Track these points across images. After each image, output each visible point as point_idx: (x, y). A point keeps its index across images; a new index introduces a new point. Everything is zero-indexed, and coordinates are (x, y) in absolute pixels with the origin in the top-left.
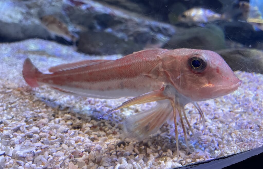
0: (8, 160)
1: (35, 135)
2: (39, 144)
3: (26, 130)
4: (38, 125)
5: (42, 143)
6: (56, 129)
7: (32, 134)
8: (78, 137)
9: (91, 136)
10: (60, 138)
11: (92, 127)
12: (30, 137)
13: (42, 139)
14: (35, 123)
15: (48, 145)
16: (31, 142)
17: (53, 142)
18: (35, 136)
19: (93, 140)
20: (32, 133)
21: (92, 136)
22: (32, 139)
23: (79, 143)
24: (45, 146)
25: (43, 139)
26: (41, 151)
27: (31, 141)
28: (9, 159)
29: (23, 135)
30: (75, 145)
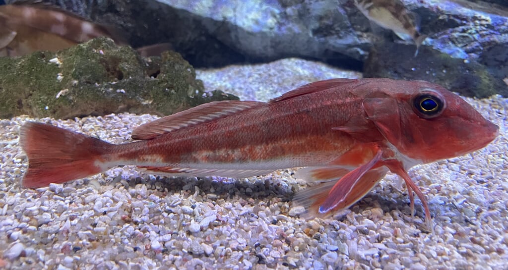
0: (346, 260)
1: (371, 231)
2: (381, 245)
3: (356, 222)
4: (371, 217)
5: (386, 245)
6: (400, 228)
7: (366, 229)
8: (440, 246)
9: (460, 248)
10: (412, 244)
11: (455, 234)
12: (364, 233)
13: (384, 239)
14: (365, 213)
15: (396, 251)
16: (368, 241)
17: (402, 247)
18: (373, 234)
19: (466, 255)
20: (366, 227)
21: (462, 249)
22: (368, 236)
23: (444, 257)
24: (391, 250)
25: (386, 240)
26: (388, 258)
27: (368, 239)
28: (347, 258)
29: (354, 228)
30: (440, 258)
